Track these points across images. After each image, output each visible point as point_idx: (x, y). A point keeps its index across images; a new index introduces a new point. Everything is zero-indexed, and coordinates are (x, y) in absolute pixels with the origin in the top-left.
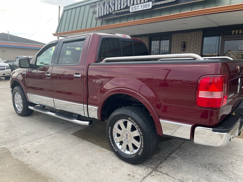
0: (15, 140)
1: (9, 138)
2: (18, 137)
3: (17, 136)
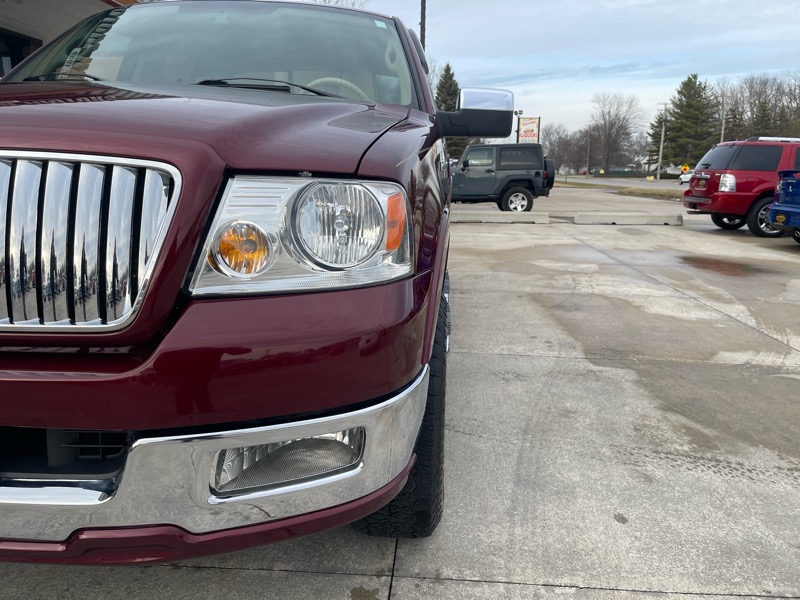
0: (559, 372)
1: (570, 385)
2: (544, 379)
3: (545, 384)
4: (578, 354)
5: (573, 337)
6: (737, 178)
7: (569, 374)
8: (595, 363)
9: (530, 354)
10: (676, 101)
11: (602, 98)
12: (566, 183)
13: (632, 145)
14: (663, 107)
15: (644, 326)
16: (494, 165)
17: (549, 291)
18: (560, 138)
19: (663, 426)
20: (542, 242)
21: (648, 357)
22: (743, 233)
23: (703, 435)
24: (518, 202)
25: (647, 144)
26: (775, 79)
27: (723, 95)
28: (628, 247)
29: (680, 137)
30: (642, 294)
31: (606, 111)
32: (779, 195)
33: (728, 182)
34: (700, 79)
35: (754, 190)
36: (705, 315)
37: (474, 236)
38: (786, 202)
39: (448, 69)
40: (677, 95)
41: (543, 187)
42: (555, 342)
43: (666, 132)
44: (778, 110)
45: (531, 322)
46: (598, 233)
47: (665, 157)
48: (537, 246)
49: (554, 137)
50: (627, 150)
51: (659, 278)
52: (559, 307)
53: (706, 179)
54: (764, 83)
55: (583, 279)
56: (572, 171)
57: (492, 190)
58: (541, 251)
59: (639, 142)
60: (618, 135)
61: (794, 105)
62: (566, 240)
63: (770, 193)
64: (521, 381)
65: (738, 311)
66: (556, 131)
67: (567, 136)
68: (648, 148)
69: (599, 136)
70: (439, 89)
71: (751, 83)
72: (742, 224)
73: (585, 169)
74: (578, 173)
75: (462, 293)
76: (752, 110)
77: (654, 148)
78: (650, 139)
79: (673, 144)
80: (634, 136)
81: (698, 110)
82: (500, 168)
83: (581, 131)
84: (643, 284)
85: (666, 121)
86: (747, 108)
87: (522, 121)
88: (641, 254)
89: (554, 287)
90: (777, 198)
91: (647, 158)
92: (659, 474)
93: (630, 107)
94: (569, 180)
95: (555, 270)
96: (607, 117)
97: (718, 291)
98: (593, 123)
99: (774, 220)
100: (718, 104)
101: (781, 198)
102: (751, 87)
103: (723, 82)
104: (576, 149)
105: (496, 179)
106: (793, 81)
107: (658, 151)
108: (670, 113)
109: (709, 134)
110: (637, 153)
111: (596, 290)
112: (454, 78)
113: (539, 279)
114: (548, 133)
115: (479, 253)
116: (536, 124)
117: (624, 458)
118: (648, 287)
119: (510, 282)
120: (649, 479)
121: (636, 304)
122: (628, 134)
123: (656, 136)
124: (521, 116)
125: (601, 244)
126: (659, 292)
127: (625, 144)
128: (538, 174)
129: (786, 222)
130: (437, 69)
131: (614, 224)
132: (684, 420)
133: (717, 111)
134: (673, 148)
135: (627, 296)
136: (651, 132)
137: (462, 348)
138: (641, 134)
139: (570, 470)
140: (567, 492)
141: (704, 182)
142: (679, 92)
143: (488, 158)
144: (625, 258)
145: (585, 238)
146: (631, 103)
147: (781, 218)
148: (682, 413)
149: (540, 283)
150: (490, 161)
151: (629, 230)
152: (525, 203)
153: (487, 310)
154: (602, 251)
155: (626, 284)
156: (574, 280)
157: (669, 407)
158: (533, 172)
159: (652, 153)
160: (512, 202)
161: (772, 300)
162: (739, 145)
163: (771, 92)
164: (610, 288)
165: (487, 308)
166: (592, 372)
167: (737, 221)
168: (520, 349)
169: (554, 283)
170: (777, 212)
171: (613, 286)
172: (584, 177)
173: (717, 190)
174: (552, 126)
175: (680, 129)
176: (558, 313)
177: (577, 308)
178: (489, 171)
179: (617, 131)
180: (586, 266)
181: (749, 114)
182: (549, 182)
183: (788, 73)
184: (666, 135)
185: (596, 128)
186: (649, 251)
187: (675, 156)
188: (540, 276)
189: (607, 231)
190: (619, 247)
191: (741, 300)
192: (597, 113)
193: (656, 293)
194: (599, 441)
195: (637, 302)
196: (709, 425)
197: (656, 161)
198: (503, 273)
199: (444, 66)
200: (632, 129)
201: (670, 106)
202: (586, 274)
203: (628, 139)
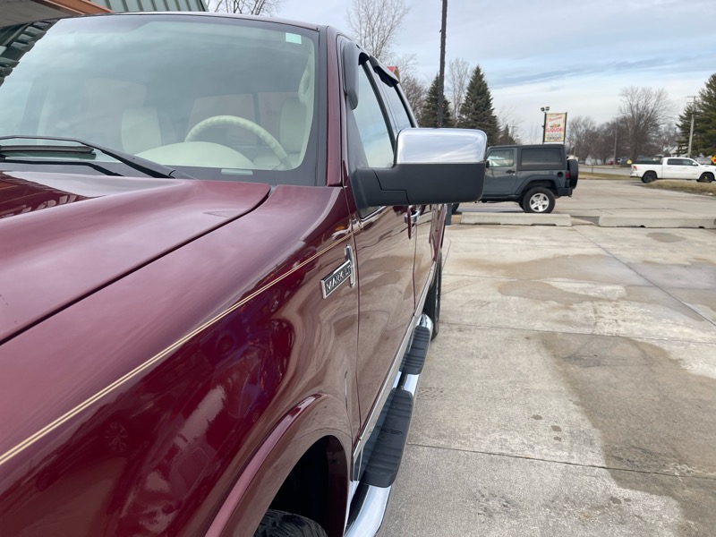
0: (567, 500)
2: (543, 515)
4: (595, 457)
5: (590, 417)
7: (582, 504)
8: (621, 482)
9: (528, 453)
10: (706, 93)
11: (630, 91)
12: (592, 174)
13: (660, 136)
14: (692, 100)
15: (686, 400)
16: (515, 165)
17: (565, 329)
18: (587, 130)
20: (562, 252)
21: (695, 470)
24: (539, 202)
25: (676, 134)
28: (658, 260)
29: (709, 128)
30: (681, 337)
31: (634, 104)
37: (489, 243)
39: (478, 71)
40: (706, 88)
41: (566, 187)
42: (565, 429)
43: (695, 123)
45: (537, 387)
46: (625, 240)
47: (694, 147)
48: (556, 258)
49: (581, 130)
50: (655, 141)
51: (699, 308)
52: (574, 358)
55: (606, 309)
56: (599, 161)
57: (513, 189)
58: (560, 265)
59: (668, 133)
60: (646, 126)
62: (590, 250)
64: (511, 517)
66: (583, 124)
67: (594, 128)
68: (677, 139)
69: (627, 128)
70: (468, 89)
73: (612, 159)
74: (605, 164)
75: (460, 330)
77: (683, 139)
78: (678, 130)
79: (703, 135)
80: (663, 127)
82: (520, 168)
83: (608, 124)
84: (682, 318)
85: (695, 113)
87: (548, 117)
88: (676, 271)
89: (569, 323)
91: (676, 148)
93: (658, 100)
94: (595, 171)
95: (574, 295)
96: (635, 110)
98: (621, 116)
104: (603, 140)
105: (516, 179)
107: (688, 142)
108: (699, 106)
110: (666, 144)
111: (622, 330)
112: (483, 79)
113: (554, 308)
114: (575, 126)
115: (490, 267)
116: (563, 119)
118: (687, 325)
119: (519, 313)
121: (673, 356)
122: (657, 125)
123: (685, 128)
124: (548, 112)
125: (628, 256)
126: (701, 334)
127: (653, 135)
128: (560, 174)
130: (468, 71)
131: (643, 226)
134: (703, 139)
135: (661, 340)
136: (680, 123)
137: (441, 436)
138: (670, 124)
142: (708, 86)
143: (510, 158)
144: (656, 275)
145: (610, 246)
146: (659, 96)
149: (555, 315)
150: (511, 161)
151: (661, 237)
152: (547, 203)
153: (486, 361)
154: (629, 266)
155: (659, 318)
156: (595, 312)
158: (556, 172)
159: (680, 143)
160: (533, 202)
164: (639, 326)
165: (486, 357)
166: (615, 500)
168: (515, 442)
169: (571, 314)
171: (643, 322)
172: (611, 167)
174: (579, 119)
175: (709, 121)
176: (574, 369)
177: (597, 362)
178: (509, 172)
179: (645, 123)
180: (610, 288)
182: (573, 182)
184: (695, 126)
185: (624, 120)
186: (685, 266)
187: (705, 147)
188: (555, 303)
189: (634, 236)
190: (650, 259)
192: (625, 106)
193: (699, 335)
195: (676, 351)
197: (686, 151)
198: (513, 298)
199: (475, 67)
200: (660, 120)
201: (699, 99)
202: (610, 301)
203: (656, 130)
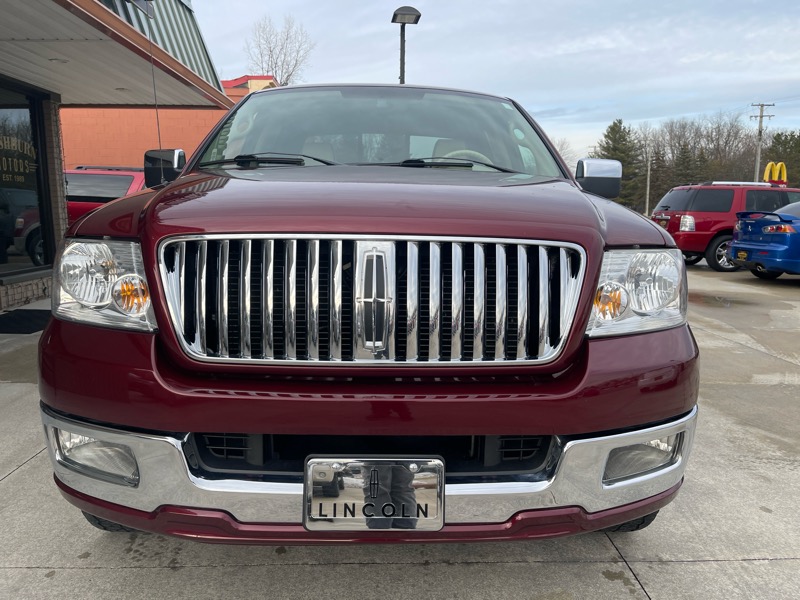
6: (695, 218)
19: (749, 437)
22: (700, 268)
23: (786, 443)
26: (693, 123)
27: (646, 139)
32: (737, 234)
33: (688, 223)
34: (625, 124)
35: (713, 229)
36: (720, 344)
38: (744, 240)
40: (604, 139)
44: (697, 152)
53: (667, 220)
54: (683, 127)
61: (711, 146)
63: (728, 231)
65: (742, 338)
71: (671, 127)
72: (699, 260)
76: (673, 153)
81: (623, 153)
86: (668, 150)
90: (736, 236)
92: (771, 475)
97: (716, 322)
99: (736, 256)
100: (641, 147)
101: (740, 236)
102: (671, 131)
103: (645, 126)
106: (710, 125)
108: (599, 155)
109: (635, 175)
117: (737, 464)
120: (767, 479)
129: (748, 258)
132: (763, 432)
133: (641, 154)
139: (702, 476)
140: (710, 493)
141: (665, 222)
142: (606, 136)
147: (743, 255)
148: (758, 427)
157: (744, 422)
161: (765, 328)
162: (695, 189)
163: (689, 135)
167: (693, 258)
170: (737, 250)
173: (678, 230)
181: (670, 155)
183: (705, 117)
191: (742, 330)
194: (709, 452)
196: (785, 434)
201: (599, 150)
